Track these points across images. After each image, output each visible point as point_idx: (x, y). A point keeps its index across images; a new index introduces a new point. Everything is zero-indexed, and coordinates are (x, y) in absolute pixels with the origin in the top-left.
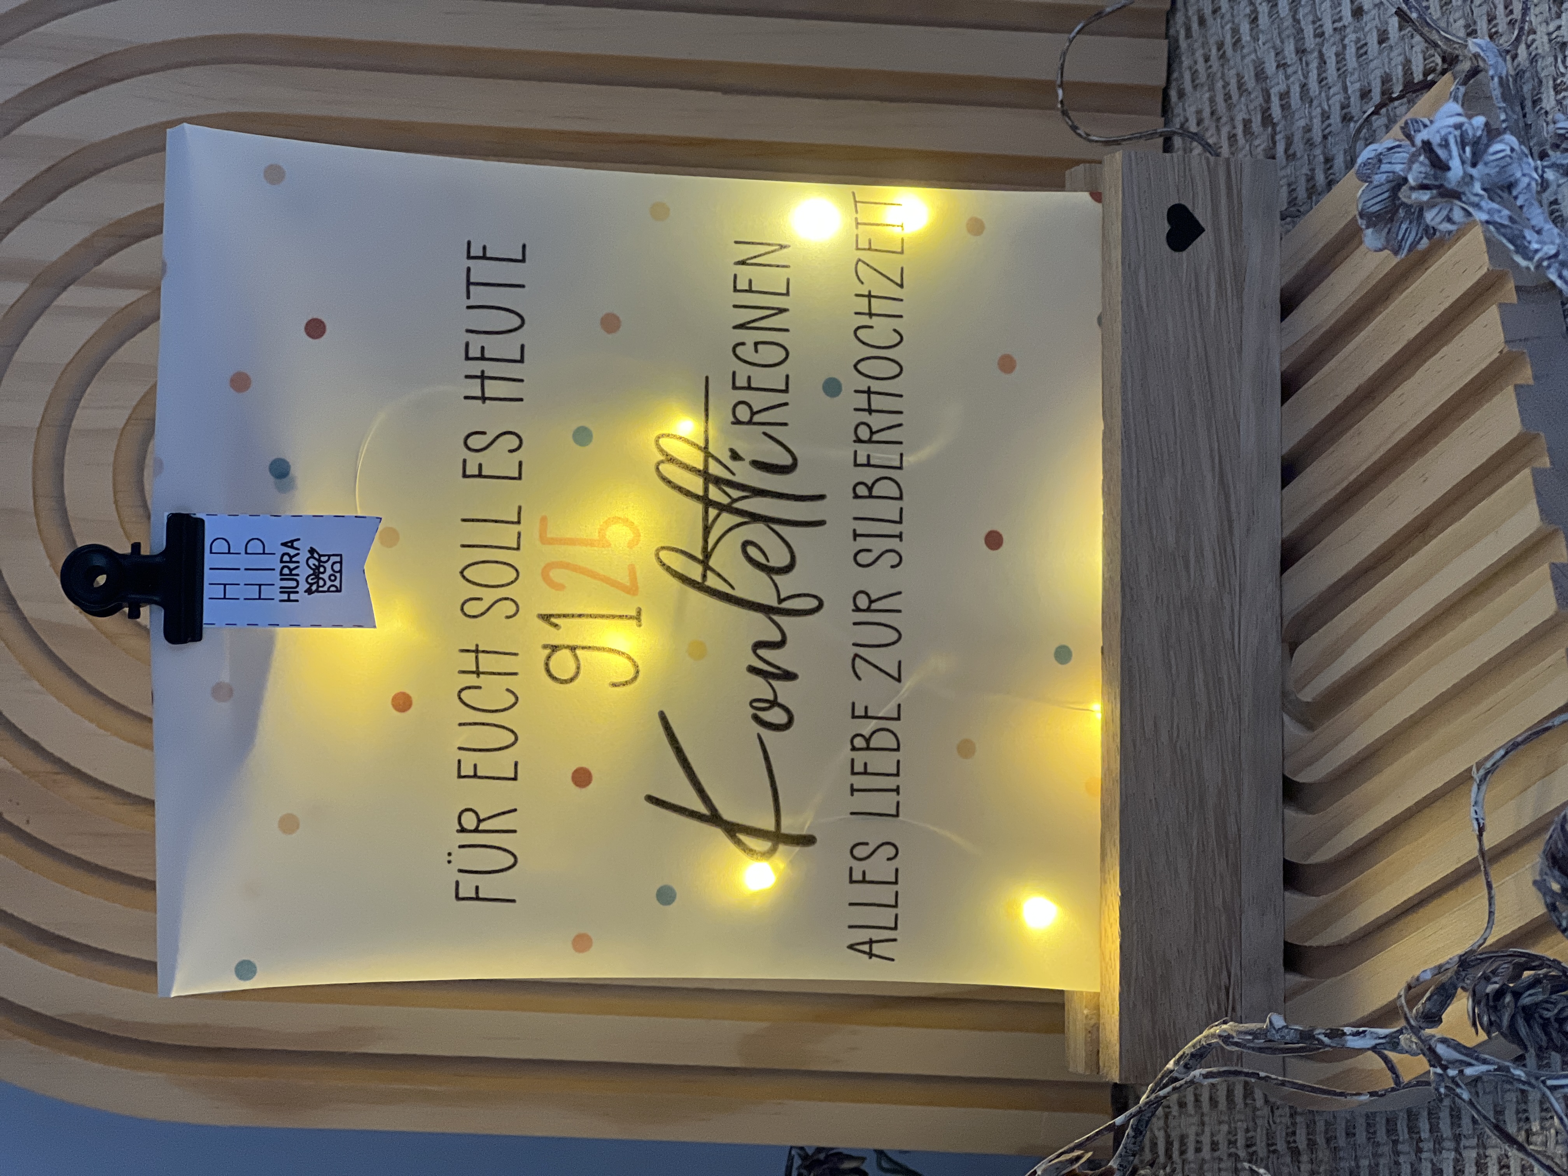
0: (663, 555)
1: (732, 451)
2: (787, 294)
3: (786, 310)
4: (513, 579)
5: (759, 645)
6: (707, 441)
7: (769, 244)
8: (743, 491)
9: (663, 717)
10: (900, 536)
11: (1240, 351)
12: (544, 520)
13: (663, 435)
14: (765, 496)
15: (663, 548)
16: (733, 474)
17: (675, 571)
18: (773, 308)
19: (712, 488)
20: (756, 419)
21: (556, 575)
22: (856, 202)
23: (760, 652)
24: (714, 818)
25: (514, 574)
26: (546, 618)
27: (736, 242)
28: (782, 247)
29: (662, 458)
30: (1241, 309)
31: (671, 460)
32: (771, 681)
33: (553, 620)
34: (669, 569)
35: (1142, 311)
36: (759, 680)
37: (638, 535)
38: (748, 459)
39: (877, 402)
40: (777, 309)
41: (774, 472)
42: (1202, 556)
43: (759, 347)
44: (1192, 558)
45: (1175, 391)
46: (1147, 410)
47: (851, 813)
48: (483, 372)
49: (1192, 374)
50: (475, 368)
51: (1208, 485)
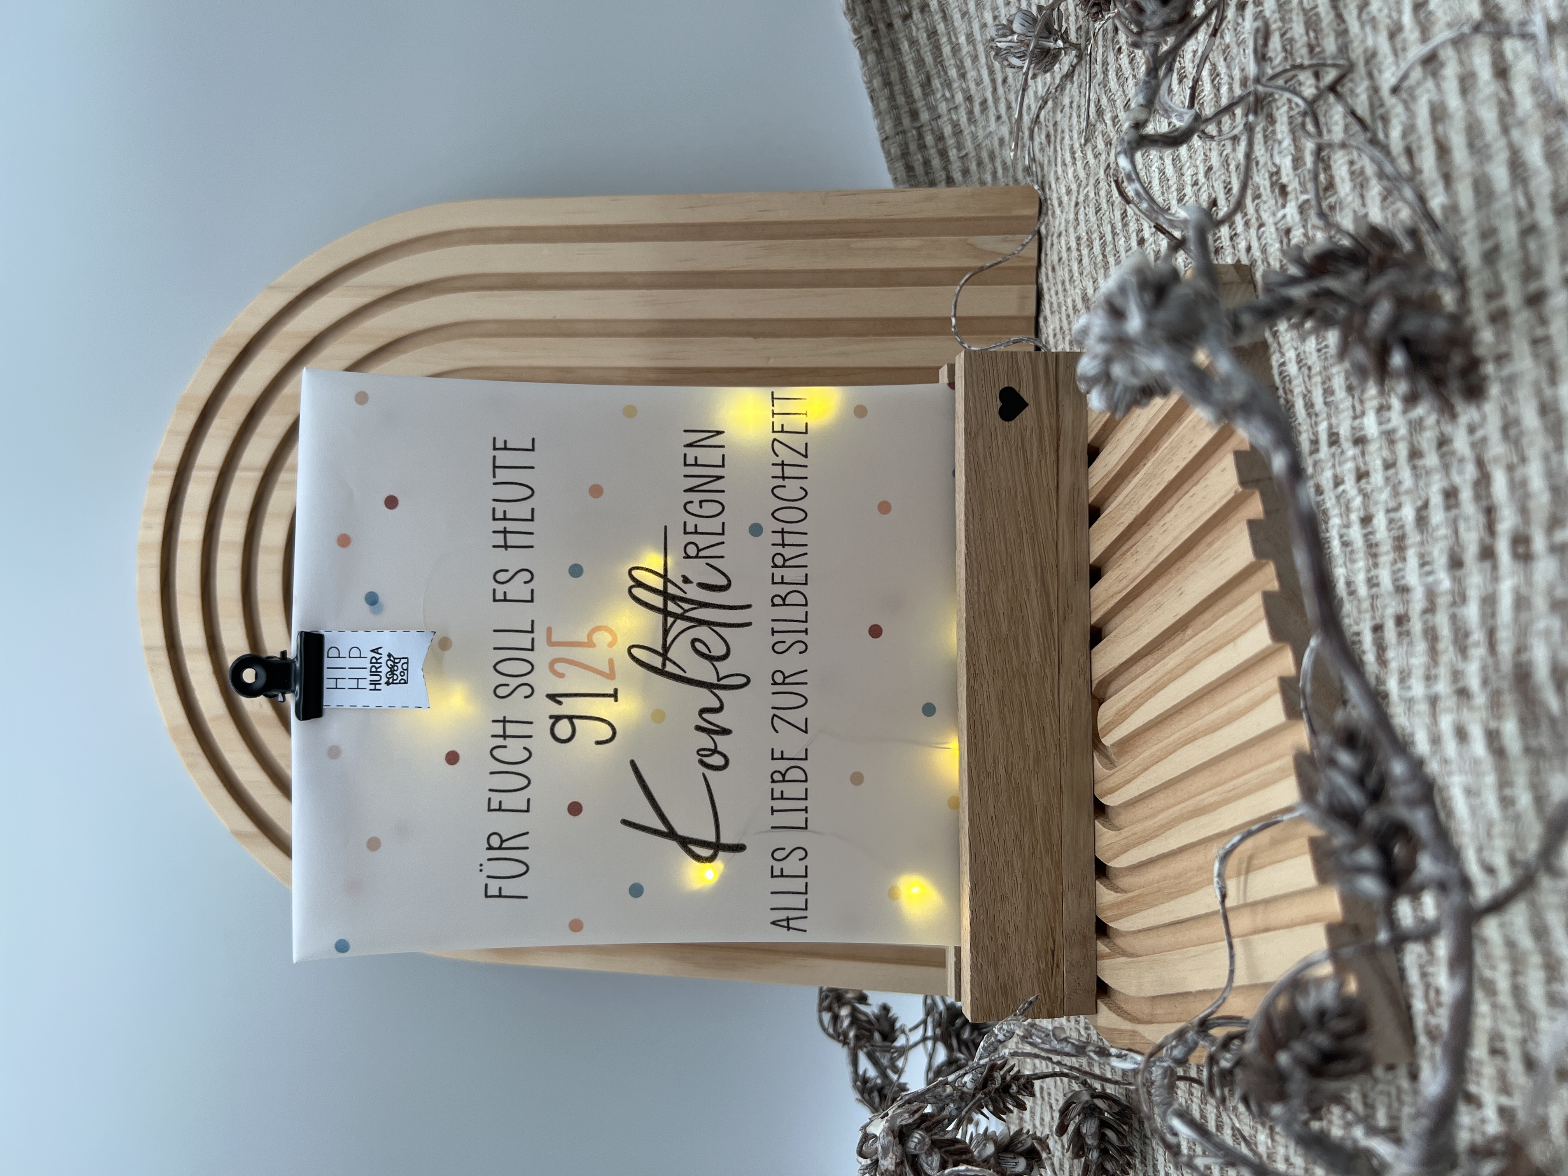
0: (634, 651)
1: (684, 576)
2: (723, 466)
3: (721, 477)
4: (529, 670)
5: (703, 711)
6: (666, 570)
7: (710, 432)
8: (693, 604)
9: (633, 764)
10: (806, 631)
11: (1057, 491)
12: (549, 629)
13: (634, 568)
14: (709, 607)
15: (634, 646)
16: (685, 593)
17: (643, 662)
18: (712, 476)
19: (669, 603)
20: (701, 554)
21: (559, 667)
22: (773, 398)
23: (705, 716)
24: (671, 834)
25: (530, 667)
26: (552, 697)
27: (686, 431)
28: (719, 433)
29: (632, 583)
30: (1057, 460)
31: (639, 584)
32: (713, 736)
33: (557, 698)
34: (637, 661)
35: (980, 466)
36: (704, 736)
37: (615, 637)
38: (695, 582)
39: (789, 539)
40: (716, 476)
41: (714, 591)
42: (1029, 639)
43: (703, 504)
44: (1021, 641)
45: (1006, 522)
46: (985, 537)
47: (773, 828)
48: (505, 528)
49: (1019, 509)
50: (500, 526)
51: (1033, 589)
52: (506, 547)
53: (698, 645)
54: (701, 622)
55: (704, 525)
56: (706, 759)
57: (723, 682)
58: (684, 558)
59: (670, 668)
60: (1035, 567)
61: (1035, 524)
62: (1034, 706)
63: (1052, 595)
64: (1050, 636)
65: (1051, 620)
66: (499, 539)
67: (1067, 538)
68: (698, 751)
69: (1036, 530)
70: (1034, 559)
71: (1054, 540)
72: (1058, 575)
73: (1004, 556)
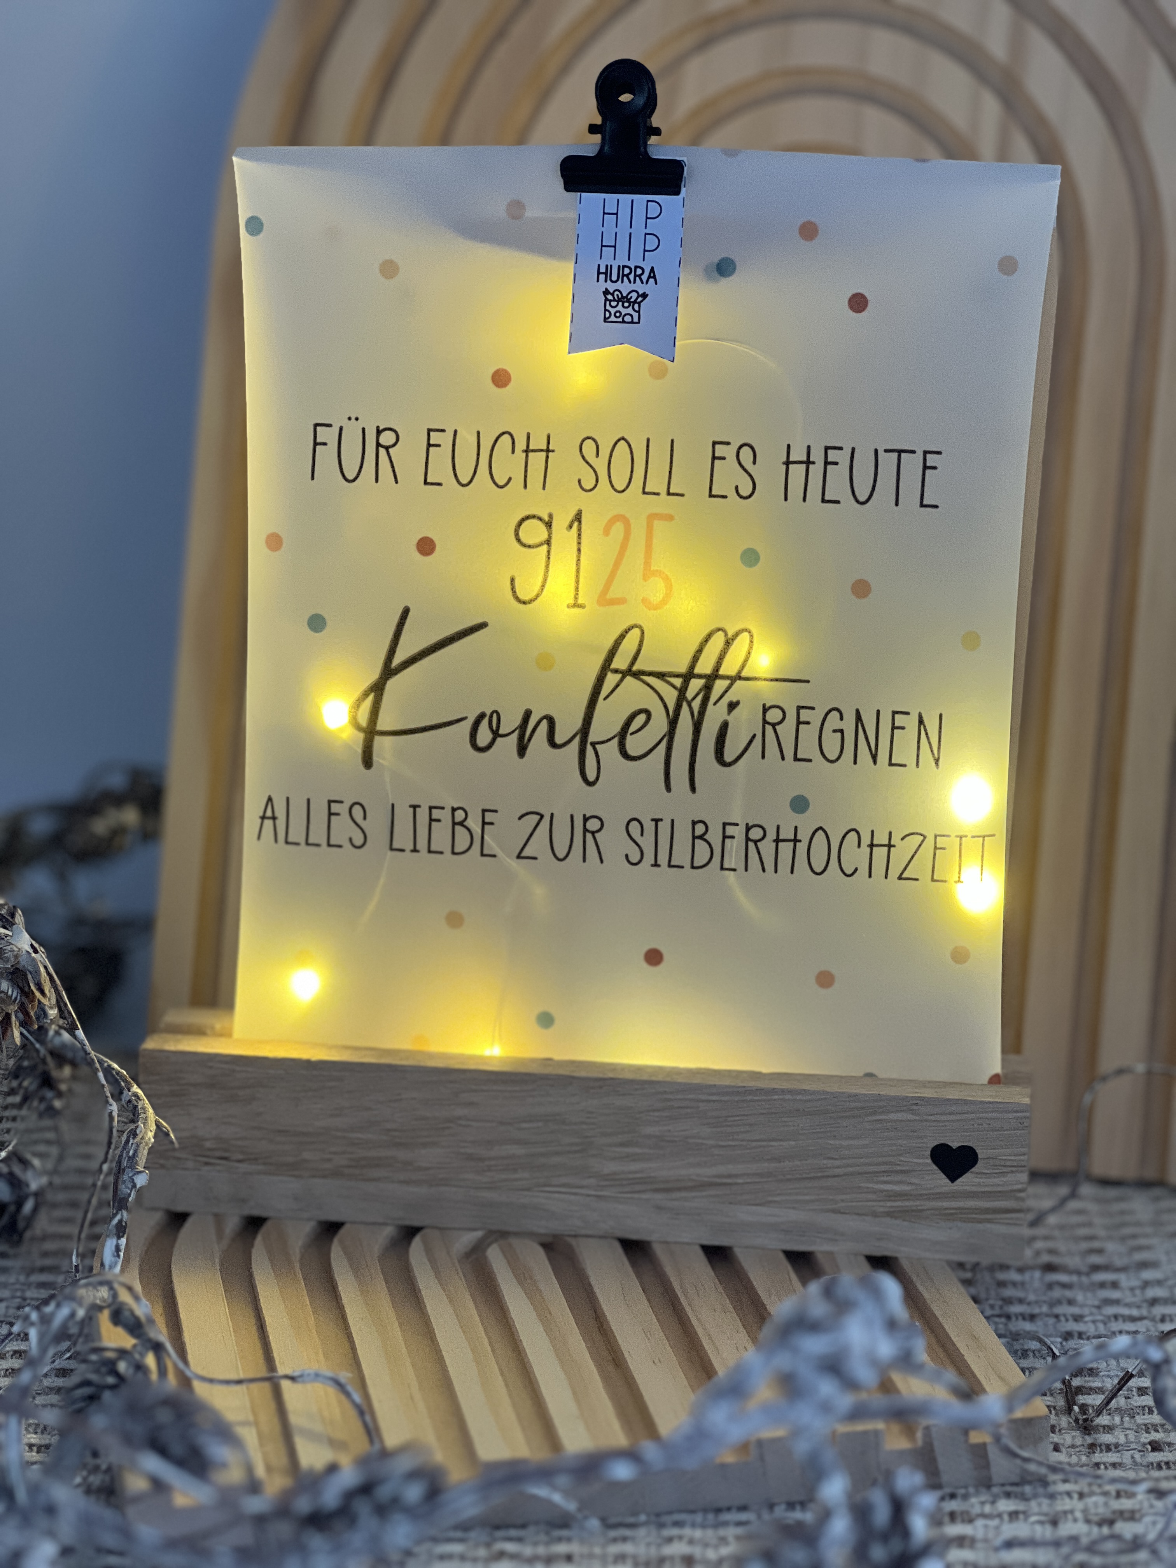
0: (636, 632)
1: (738, 703)
2: (891, 764)
3: (875, 762)
4: (616, 486)
5: (551, 721)
6: (747, 679)
7: (939, 748)
8: (699, 712)
9: (482, 626)
10: (656, 865)
11: (834, 1211)
12: (670, 518)
13: (752, 636)
14: (693, 734)
15: (643, 633)
16: (715, 704)
17: (620, 643)
18: (876, 749)
19: (700, 682)
20: (769, 729)
21: (618, 529)
22: (984, 837)
23: (544, 724)
24: (388, 672)
25: (620, 488)
26: (578, 517)
27: (941, 716)
28: (937, 761)
29: (730, 635)
30: (875, 1215)
31: (728, 643)
32: (517, 732)
33: (576, 524)
34: (622, 636)
35: (871, 1114)
36: (518, 721)
37: (656, 608)
38: (730, 719)
39: (786, 849)
40: (876, 754)
41: (717, 744)
42: (632, 1161)
43: (839, 734)
44: (630, 1150)
45: (793, 1142)
47: (393, 805)
48: (814, 463)
49: (811, 1161)
50: (817, 455)
51: (699, 1171)
52: (788, 463)
53: (642, 718)
54: (673, 723)
55: (809, 734)
56: (485, 722)
57: (589, 748)
58: (764, 706)
59: (611, 679)
62: (543, 1161)
64: (637, 1188)
65: (657, 1191)
66: (798, 454)
67: (771, 1219)
68: (497, 712)
69: (782, 1180)
73: (746, 1137)
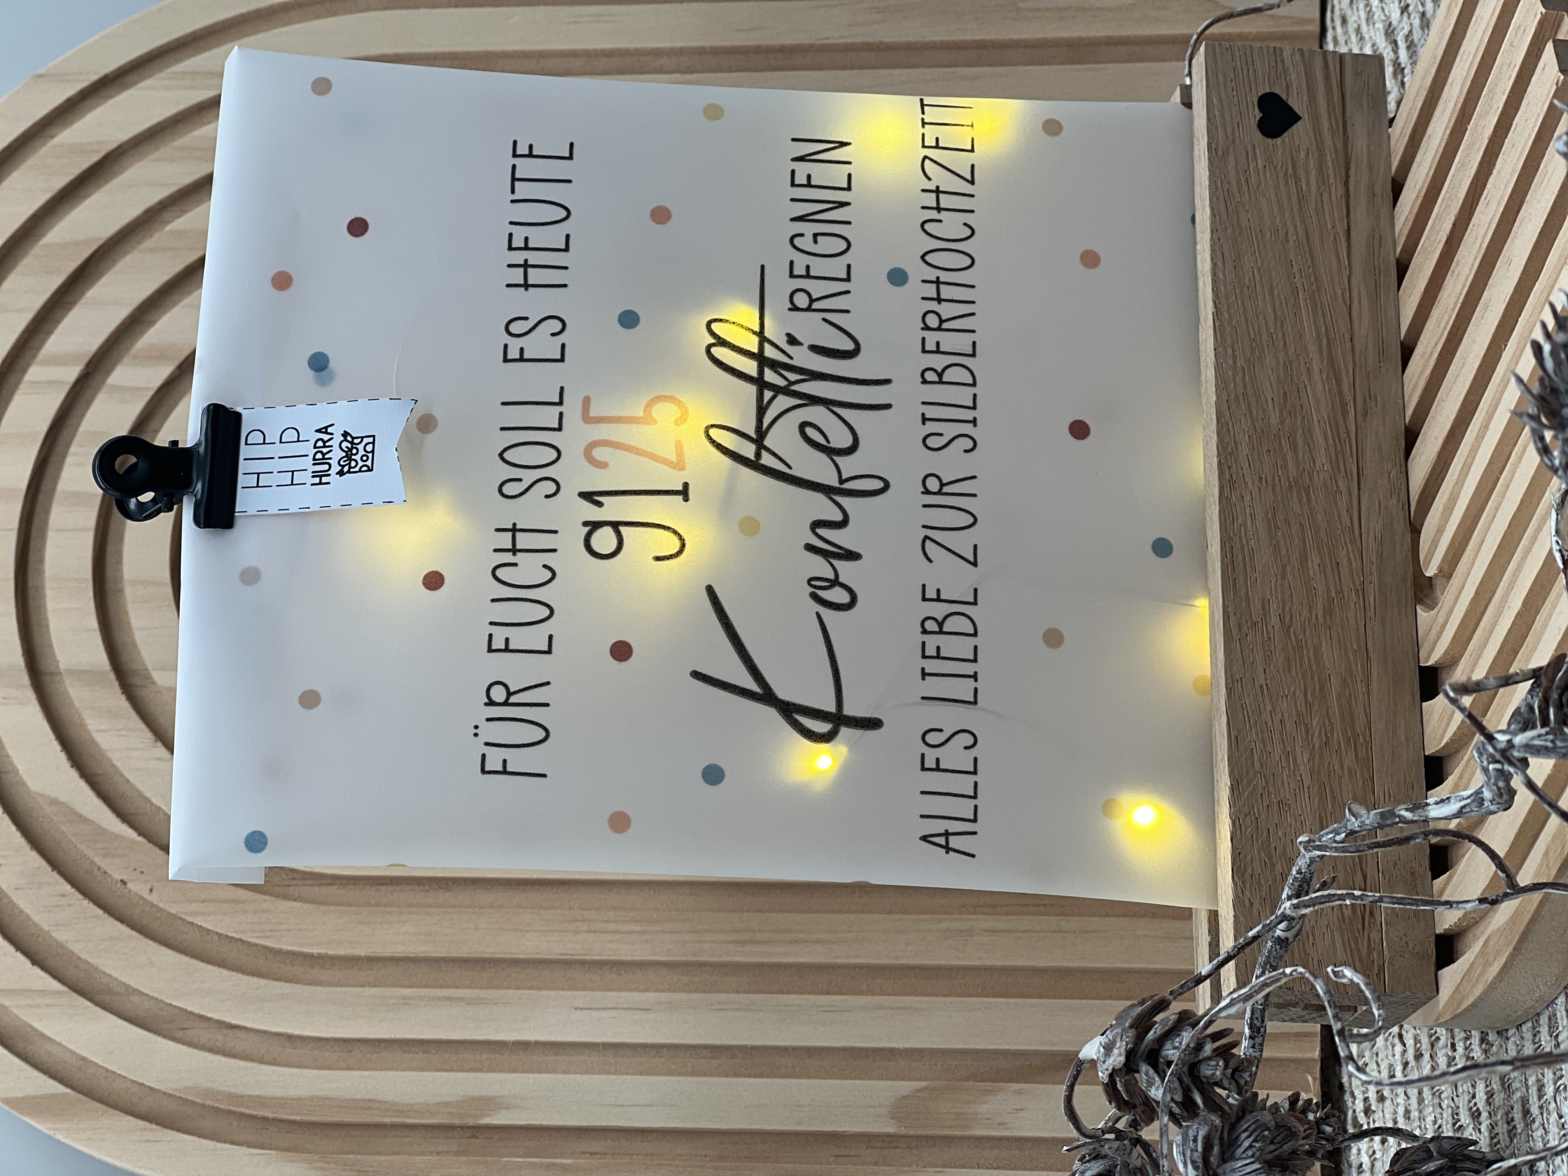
0: (713, 432)
1: (788, 335)
2: (849, 188)
3: (848, 203)
4: (553, 459)
5: (816, 525)
6: (762, 326)
7: (829, 142)
8: (801, 374)
9: (710, 590)
10: (974, 422)
11: (1348, 236)
12: (587, 401)
13: (715, 320)
14: (825, 380)
15: (713, 426)
16: (791, 358)
17: (726, 448)
18: (834, 202)
19: (766, 370)
20: (815, 306)
21: (599, 453)
22: (922, 104)
23: (820, 531)
24: (767, 697)
25: (555, 454)
26: (588, 496)
27: (795, 140)
28: (843, 144)
29: (714, 341)
30: (1347, 197)
31: (722, 342)
32: (831, 560)
33: (596, 498)
34: (719, 447)
35: (1233, 195)
36: (819, 560)
38: (807, 344)
39: (947, 292)
40: (838, 202)
41: (834, 357)
42: (1312, 438)
43: (819, 238)
44: (1300, 439)
45: (1273, 273)
46: (1242, 292)
47: (923, 698)
48: (526, 261)
49: (1292, 256)
50: (519, 257)
51: (1316, 370)
52: (526, 286)
53: (810, 431)
54: (814, 400)
55: (819, 267)
56: (822, 594)
57: (846, 486)
58: (790, 309)
59: (767, 460)
60: (1318, 337)
61: (1316, 279)
62: (1322, 534)
63: (1344, 378)
64: (1343, 436)
65: (1345, 414)
66: (517, 276)
67: (1365, 301)
68: (809, 581)
69: (1318, 288)
70: (1316, 326)
71: (1345, 303)
72: (1353, 351)
73: (1270, 320)
